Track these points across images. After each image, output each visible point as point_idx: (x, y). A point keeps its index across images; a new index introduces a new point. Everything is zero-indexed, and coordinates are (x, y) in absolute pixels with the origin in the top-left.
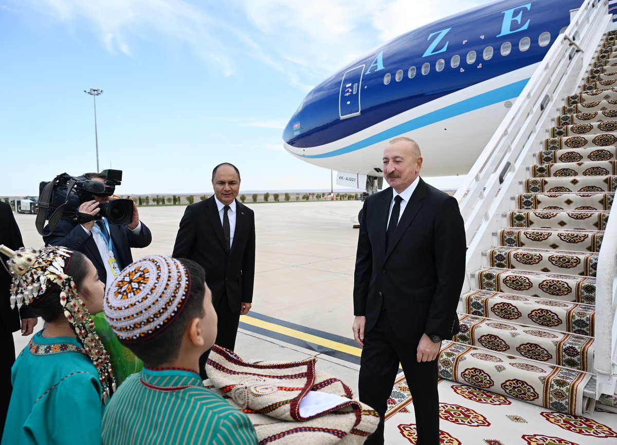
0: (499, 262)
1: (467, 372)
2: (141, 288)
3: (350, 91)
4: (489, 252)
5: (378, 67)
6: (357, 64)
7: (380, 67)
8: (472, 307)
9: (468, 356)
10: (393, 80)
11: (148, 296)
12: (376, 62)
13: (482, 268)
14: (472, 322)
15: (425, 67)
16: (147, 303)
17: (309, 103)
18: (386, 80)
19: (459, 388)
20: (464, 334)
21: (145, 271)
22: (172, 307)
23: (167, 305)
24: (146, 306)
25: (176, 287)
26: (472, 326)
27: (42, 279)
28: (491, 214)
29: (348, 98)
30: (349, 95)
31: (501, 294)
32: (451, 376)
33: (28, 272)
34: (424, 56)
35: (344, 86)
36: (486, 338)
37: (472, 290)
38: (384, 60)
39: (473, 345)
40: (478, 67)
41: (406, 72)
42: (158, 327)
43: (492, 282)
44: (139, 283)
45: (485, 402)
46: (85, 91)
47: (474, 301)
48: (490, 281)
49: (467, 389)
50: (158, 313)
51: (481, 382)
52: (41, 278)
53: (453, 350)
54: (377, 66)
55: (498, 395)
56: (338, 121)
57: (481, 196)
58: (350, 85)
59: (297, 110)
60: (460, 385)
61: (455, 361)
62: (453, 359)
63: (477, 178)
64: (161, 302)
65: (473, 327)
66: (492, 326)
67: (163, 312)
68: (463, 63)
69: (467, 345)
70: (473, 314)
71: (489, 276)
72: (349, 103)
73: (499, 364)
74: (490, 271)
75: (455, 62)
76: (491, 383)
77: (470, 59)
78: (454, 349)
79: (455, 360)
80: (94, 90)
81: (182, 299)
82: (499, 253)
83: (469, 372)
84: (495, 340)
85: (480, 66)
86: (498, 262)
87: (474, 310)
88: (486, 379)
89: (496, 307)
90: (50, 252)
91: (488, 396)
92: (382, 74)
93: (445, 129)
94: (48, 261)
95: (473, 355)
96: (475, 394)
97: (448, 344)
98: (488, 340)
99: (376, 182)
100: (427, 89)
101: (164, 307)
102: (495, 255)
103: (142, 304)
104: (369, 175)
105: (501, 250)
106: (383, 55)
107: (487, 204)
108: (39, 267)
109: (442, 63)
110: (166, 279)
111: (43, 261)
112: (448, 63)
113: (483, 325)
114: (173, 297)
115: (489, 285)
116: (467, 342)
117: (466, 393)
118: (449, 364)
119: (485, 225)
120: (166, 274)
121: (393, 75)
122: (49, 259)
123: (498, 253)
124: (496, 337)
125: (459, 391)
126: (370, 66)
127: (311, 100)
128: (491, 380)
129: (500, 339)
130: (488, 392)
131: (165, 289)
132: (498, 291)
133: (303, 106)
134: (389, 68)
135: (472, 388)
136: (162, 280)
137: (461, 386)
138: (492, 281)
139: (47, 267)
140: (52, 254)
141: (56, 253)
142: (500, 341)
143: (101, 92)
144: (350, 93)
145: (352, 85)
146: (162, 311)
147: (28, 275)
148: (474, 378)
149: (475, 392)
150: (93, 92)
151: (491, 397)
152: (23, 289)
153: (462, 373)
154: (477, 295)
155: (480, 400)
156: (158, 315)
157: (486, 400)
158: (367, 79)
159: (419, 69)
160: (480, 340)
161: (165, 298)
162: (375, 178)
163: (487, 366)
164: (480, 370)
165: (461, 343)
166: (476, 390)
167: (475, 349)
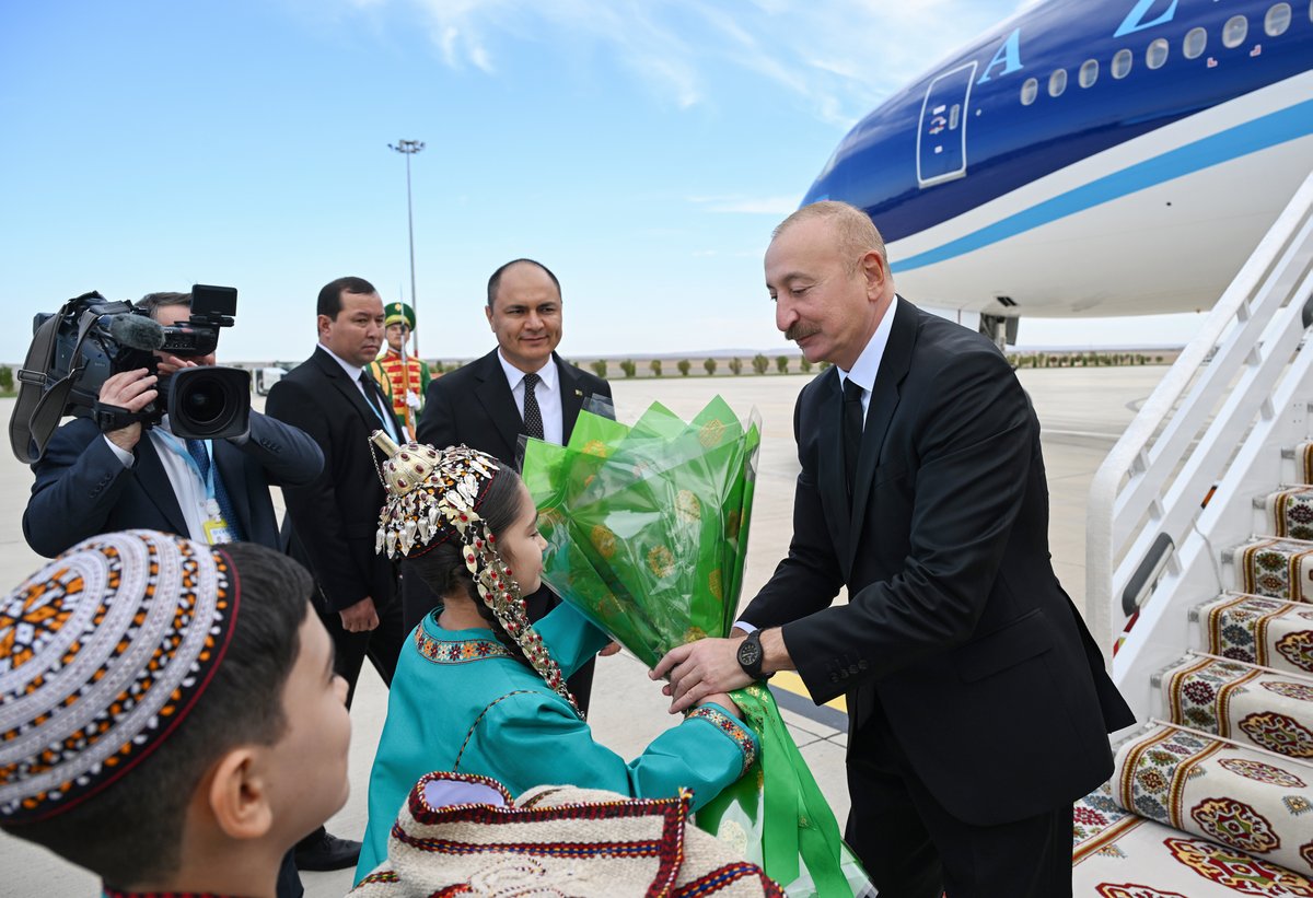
0: (1300, 525)
1: (1207, 808)
2: (38, 645)
3: (943, 122)
4: (1272, 498)
5: (1008, 64)
6: (958, 61)
7: (1013, 64)
8: (1223, 638)
9: (1210, 764)
10: (1043, 94)
11: (49, 677)
12: (1003, 54)
13: (1253, 539)
14: (1225, 679)
15: (1121, 60)
16: (41, 700)
17: (850, 153)
18: (1027, 94)
19: (1185, 848)
20: (1201, 707)
21: (72, 588)
22: (136, 715)
23: (116, 709)
24: (35, 713)
25: (161, 647)
26: (1222, 689)
27: (433, 512)
28: (1279, 403)
29: (937, 140)
30: (940, 133)
31: (1302, 607)
32: (1163, 813)
33: (412, 492)
34: (1117, 34)
35: (929, 111)
36: (1261, 720)
37: (1224, 595)
38: (1023, 48)
39: (1224, 735)
40: (1252, 54)
41: (1073, 74)
42: (83, 781)
43: (1280, 576)
44: (39, 626)
45: (1254, 890)
46: (390, 146)
47: (1230, 622)
48: (1274, 573)
49: (1208, 852)
50: (78, 735)
51: (1246, 836)
52: (431, 511)
53: (1172, 748)
54: (1005, 63)
55: (1292, 873)
56: (915, 193)
57: (1252, 358)
58: (942, 109)
59: (824, 171)
60: (1188, 838)
61: (1176, 777)
62: (1171, 772)
63: (1242, 313)
64: (91, 700)
65: (1226, 690)
66: (1278, 691)
67: (98, 734)
68: (1214, 46)
69: (1208, 735)
70: (1226, 655)
71: (1272, 561)
72: (939, 149)
73: (1295, 792)
74: (1275, 547)
75: (1192, 44)
76: (1273, 842)
77: (1233, 37)
78: (1174, 743)
79: (1176, 774)
80: (408, 143)
81: (181, 688)
82: (1300, 503)
83: (1213, 807)
84: (1285, 727)
85: (1257, 51)
86: (1296, 524)
87: (1230, 645)
88: (1258, 829)
89: (1289, 641)
90: (458, 462)
91: (1263, 874)
92: (1016, 81)
93: (1169, 204)
94: (451, 479)
95: (1224, 763)
96: (1229, 865)
97: (1160, 729)
98: (1264, 726)
99: (1002, 329)
100: (1126, 113)
101: (102, 714)
102: (1289, 508)
103: (23, 702)
104: (987, 312)
105: (1304, 494)
106: (1021, 37)
107: (1269, 379)
108: (432, 487)
109: (1162, 50)
110: (127, 620)
111: (442, 477)
112: (1176, 47)
113: (1253, 686)
114: (140, 681)
115: (1272, 584)
116: (1209, 728)
117: (1205, 862)
118: (1160, 783)
119: (1261, 432)
120: (130, 604)
121: (1044, 83)
122: (453, 477)
123: (1296, 502)
124: (1287, 720)
125: (1184, 856)
126: (990, 62)
127: (855, 146)
128: (1273, 833)
129: (1298, 726)
130: (1264, 863)
131: (115, 654)
132: (1295, 599)
133: (836, 160)
134: (1033, 66)
135: (1219, 849)
136: (113, 621)
137: (1192, 841)
138: (1279, 574)
139: (445, 491)
140: (461, 465)
141: (469, 466)
142: (1299, 730)
143: (422, 145)
144: (942, 129)
145: (948, 108)
146: (92, 728)
147: (412, 497)
148: (1226, 824)
149: (1229, 861)
150: (405, 147)
151: (1271, 877)
152: (397, 522)
153: (1193, 809)
154: (1238, 609)
155: (1241, 885)
156: (81, 744)
157: (1259, 885)
158: (980, 93)
159: (1105, 65)
160: (1244, 725)
161: (106, 686)
162: (1001, 320)
163: (1264, 795)
164: (1242, 805)
165: (1195, 728)
166: (1230, 854)
167: (1231, 746)
